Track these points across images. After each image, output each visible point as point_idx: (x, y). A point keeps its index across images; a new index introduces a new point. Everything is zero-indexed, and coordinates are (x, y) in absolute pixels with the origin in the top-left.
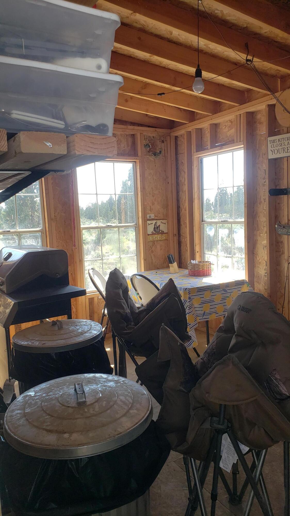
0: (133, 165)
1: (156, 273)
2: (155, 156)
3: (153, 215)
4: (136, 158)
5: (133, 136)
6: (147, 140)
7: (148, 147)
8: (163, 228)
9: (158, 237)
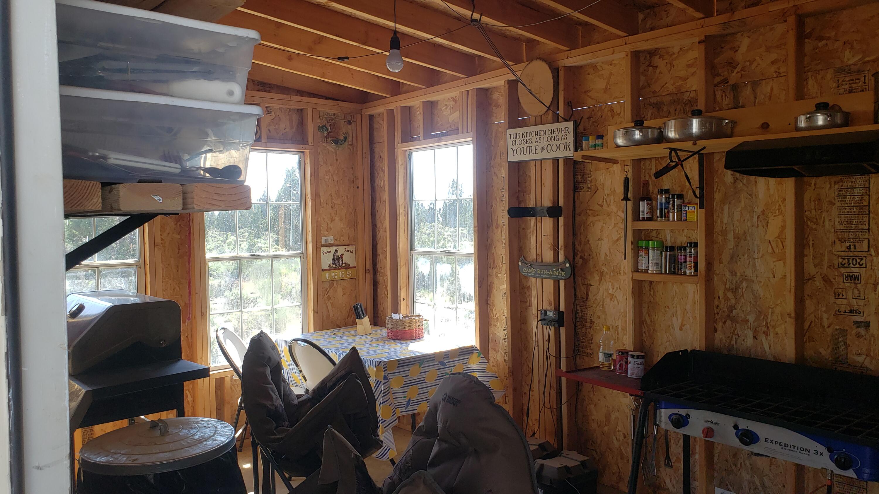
0: (300, 158)
1: (334, 334)
2: (337, 145)
3: (332, 238)
4: (304, 146)
5: (301, 111)
6: (324, 119)
7: (325, 130)
8: (349, 258)
9: (340, 274)
